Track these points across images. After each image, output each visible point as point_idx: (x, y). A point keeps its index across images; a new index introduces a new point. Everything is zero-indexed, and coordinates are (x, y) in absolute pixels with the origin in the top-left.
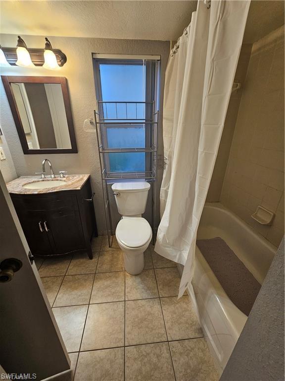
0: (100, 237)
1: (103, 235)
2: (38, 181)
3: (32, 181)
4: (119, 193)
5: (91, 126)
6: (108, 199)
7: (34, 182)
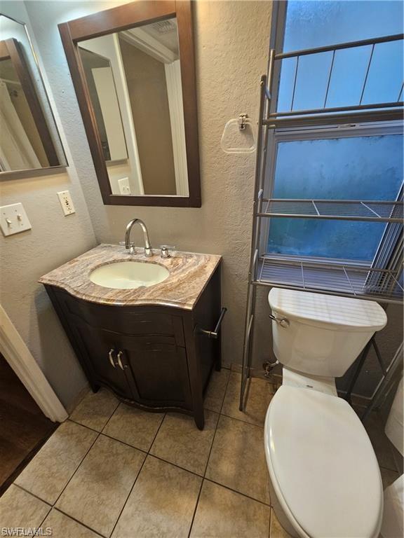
0: (224, 372)
1: (230, 369)
2: (122, 261)
3: (111, 259)
4: (286, 320)
5: (241, 137)
6: (253, 312)
7: (114, 262)
